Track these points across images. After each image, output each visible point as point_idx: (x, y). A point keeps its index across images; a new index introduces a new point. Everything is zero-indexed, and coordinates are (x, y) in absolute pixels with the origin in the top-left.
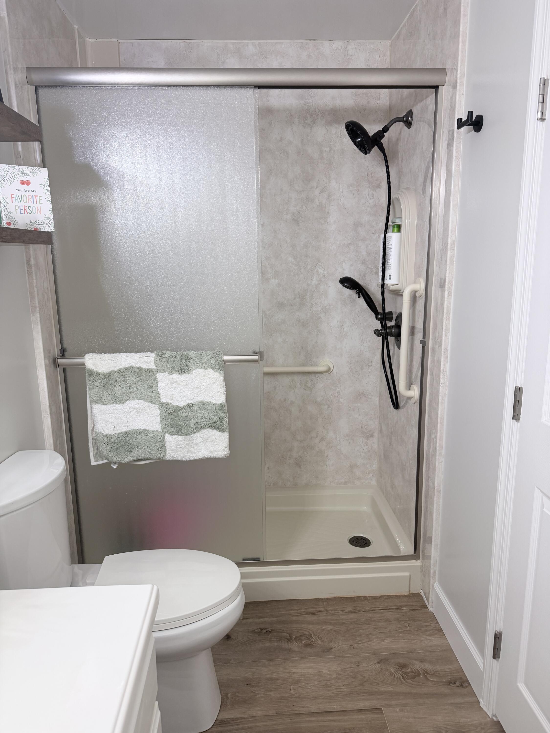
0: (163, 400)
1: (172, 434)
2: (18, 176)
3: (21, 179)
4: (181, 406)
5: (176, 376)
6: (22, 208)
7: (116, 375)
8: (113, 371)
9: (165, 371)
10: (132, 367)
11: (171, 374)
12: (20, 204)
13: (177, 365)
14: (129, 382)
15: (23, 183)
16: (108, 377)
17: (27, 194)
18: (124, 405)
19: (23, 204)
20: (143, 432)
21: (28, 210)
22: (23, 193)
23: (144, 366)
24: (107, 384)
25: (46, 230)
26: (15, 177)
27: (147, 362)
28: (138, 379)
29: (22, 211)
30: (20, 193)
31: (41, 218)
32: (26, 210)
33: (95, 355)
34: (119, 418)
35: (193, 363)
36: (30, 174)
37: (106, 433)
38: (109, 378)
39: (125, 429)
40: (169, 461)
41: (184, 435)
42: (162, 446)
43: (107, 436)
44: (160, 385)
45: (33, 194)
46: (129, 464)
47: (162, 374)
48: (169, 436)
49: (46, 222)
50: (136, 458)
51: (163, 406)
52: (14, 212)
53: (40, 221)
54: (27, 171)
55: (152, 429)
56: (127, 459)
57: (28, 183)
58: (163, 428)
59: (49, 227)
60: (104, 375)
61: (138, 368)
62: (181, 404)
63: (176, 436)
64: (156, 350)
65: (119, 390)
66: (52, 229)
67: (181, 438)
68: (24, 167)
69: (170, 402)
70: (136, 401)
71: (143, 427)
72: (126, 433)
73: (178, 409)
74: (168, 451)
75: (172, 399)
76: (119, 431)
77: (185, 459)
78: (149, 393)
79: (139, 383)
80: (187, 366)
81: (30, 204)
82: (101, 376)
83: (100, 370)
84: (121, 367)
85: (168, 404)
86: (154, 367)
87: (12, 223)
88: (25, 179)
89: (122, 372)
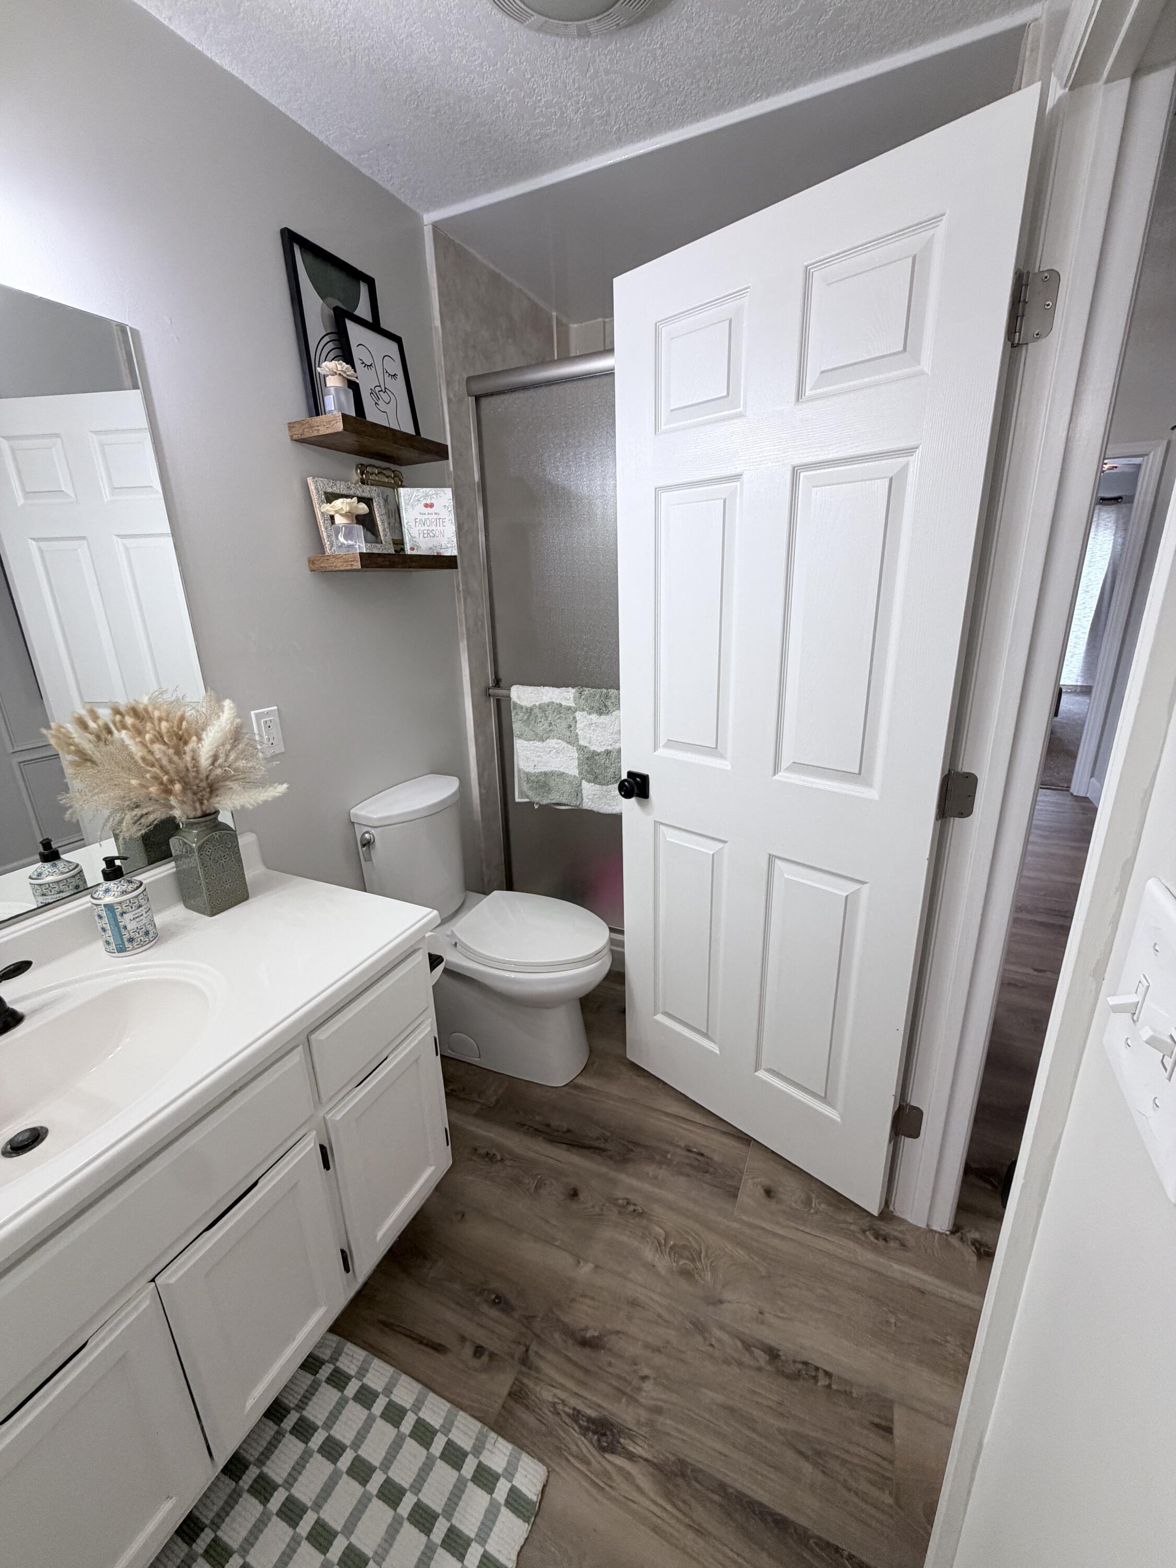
0: (582, 742)
1: (589, 781)
2: (422, 499)
3: (425, 502)
4: (599, 751)
5: (594, 717)
6: (425, 532)
7: (537, 710)
8: (534, 705)
9: (583, 710)
10: (553, 703)
11: (590, 714)
12: (423, 528)
13: (596, 705)
14: (549, 719)
15: (426, 506)
16: (530, 711)
17: (430, 517)
18: (545, 743)
19: (426, 527)
20: (561, 775)
21: (431, 534)
22: (427, 516)
23: (564, 703)
24: (528, 719)
25: (449, 554)
26: (418, 500)
27: (566, 699)
28: (558, 716)
29: (425, 535)
30: (423, 517)
31: (444, 541)
32: (429, 534)
33: (521, 687)
34: (539, 756)
35: (612, 703)
36: (434, 496)
37: (527, 771)
38: (531, 713)
39: (544, 769)
40: (586, 810)
41: (600, 784)
42: (578, 793)
43: (527, 774)
44: (579, 725)
45: (437, 517)
46: (547, 805)
47: (581, 713)
48: (586, 783)
49: (449, 545)
50: (554, 801)
51: (581, 749)
52: (417, 536)
53: (443, 545)
54: (431, 493)
55: (570, 773)
56: (544, 802)
57: (431, 506)
58: (580, 773)
59: (451, 550)
60: (527, 709)
61: (557, 704)
62: (599, 750)
63: (593, 784)
64: (577, 686)
65: (541, 727)
66: (455, 552)
67: (598, 787)
68: (428, 489)
69: (588, 745)
70: (555, 741)
71: (562, 770)
72: (545, 773)
73: (595, 754)
74: (585, 800)
75: (590, 743)
76: (539, 771)
77: (602, 811)
78: (568, 734)
79: (559, 721)
80: (605, 706)
81: (434, 528)
82: (524, 710)
83: (523, 704)
84: (542, 702)
85: (586, 747)
86: (573, 705)
87: (415, 547)
88: (429, 502)
89: (543, 708)
